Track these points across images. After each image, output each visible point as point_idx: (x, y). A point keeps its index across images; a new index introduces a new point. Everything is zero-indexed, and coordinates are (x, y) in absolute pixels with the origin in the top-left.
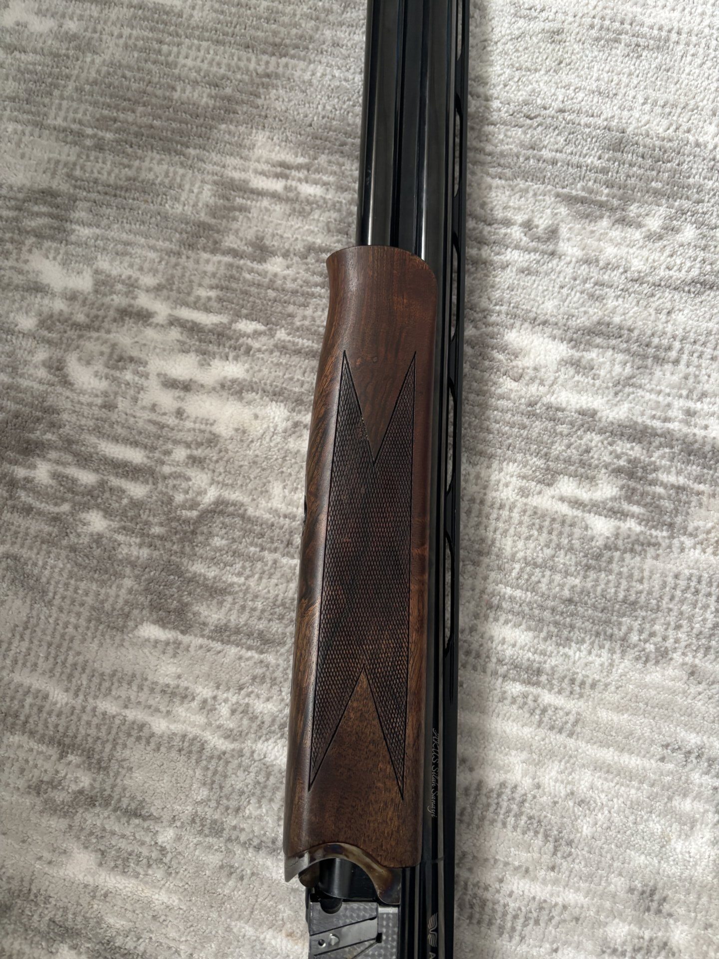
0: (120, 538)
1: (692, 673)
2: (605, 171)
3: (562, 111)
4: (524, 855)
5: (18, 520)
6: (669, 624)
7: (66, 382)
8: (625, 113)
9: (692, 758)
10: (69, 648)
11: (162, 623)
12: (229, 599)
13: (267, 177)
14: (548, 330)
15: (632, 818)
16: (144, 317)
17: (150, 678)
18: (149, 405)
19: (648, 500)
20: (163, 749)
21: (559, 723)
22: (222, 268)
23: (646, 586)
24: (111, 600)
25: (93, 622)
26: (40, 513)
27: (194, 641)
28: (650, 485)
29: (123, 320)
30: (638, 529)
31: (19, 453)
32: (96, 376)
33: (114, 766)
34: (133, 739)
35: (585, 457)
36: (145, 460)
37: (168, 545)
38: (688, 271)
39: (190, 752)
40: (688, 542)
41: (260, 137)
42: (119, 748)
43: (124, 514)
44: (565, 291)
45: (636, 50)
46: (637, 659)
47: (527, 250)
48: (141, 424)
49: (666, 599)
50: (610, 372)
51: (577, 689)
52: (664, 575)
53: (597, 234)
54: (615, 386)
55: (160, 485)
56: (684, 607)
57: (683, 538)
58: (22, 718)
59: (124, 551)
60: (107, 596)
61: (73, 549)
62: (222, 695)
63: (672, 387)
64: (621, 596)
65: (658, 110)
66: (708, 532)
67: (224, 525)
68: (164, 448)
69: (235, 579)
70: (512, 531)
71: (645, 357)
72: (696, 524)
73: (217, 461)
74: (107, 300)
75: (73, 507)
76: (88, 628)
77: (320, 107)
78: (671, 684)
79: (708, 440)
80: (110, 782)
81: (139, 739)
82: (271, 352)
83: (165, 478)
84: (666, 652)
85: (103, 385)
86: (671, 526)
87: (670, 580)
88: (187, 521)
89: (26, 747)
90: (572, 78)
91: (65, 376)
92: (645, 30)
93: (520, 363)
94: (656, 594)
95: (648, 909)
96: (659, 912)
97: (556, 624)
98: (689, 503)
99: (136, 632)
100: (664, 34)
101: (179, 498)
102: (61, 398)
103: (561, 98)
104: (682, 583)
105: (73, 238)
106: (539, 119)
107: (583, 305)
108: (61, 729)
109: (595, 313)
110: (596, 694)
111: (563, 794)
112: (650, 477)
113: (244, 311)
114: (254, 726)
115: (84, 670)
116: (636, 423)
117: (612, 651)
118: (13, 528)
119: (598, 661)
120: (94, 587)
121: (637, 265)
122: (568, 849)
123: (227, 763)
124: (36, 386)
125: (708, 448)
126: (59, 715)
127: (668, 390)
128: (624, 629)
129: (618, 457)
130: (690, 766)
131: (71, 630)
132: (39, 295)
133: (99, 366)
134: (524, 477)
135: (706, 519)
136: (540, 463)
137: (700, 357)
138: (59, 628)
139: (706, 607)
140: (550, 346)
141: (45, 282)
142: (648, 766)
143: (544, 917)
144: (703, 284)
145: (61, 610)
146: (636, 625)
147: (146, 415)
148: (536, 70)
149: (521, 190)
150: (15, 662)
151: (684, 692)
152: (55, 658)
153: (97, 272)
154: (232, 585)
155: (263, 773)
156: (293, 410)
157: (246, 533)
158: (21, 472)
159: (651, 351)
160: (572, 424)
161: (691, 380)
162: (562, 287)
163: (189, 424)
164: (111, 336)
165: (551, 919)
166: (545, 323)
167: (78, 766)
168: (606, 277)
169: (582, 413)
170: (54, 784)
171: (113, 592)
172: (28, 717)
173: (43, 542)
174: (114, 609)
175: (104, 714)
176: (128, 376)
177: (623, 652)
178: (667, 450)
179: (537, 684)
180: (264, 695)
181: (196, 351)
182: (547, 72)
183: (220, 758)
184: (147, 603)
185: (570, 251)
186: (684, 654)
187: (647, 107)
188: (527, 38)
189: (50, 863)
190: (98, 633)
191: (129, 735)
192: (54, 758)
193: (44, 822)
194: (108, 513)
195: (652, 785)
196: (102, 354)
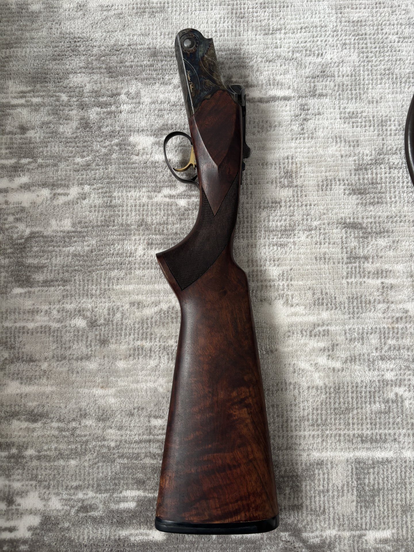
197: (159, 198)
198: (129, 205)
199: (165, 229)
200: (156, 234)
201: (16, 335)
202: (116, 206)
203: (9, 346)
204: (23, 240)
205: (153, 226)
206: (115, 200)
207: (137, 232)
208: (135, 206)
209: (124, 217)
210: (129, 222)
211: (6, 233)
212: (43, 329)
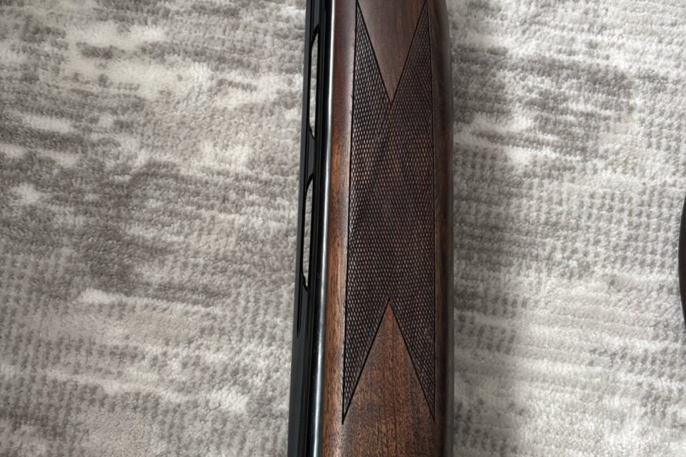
0: (54, 208)
1: (612, 283)
6: (588, 240)
9: (617, 359)
10: (12, 322)
11: (105, 287)
12: (171, 257)
15: (568, 419)
17: (97, 341)
18: (71, 75)
19: (561, 127)
20: (118, 409)
21: (496, 342)
23: (565, 207)
24: (51, 270)
25: (34, 293)
27: (138, 301)
28: (562, 114)
30: (554, 156)
32: (13, 50)
33: (70, 431)
34: (86, 403)
35: (500, 93)
36: (72, 130)
37: (104, 211)
39: (145, 409)
40: (600, 164)
42: (73, 413)
43: (56, 185)
46: (562, 275)
48: (64, 94)
49: (584, 217)
50: (517, 11)
52: (580, 196)
54: (522, 24)
56: (601, 224)
57: (595, 161)
59: (59, 221)
60: (47, 266)
61: (6, 223)
62: (171, 351)
64: (543, 218)
66: (617, 153)
67: (159, 187)
68: (90, 116)
69: (175, 239)
72: (606, 146)
73: (145, 125)
76: (29, 300)
78: (594, 295)
79: (611, 69)
80: (67, 446)
81: (92, 402)
82: (190, 14)
83: (93, 145)
84: (588, 266)
85: (22, 58)
86: (583, 150)
87: (587, 200)
88: (120, 186)
94: (575, 214)
98: (598, 128)
99: (79, 299)
101: (110, 164)
104: (598, 202)
108: (11, 401)
110: (528, 312)
112: (561, 107)
114: (207, 376)
115: (29, 341)
116: (544, 58)
117: (539, 270)
119: (527, 281)
120: (32, 258)
123: (183, 414)
125: (610, 76)
126: (8, 388)
127: (570, 26)
128: (548, 248)
129: (530, 91)
130: (616, 366)
133: (14, 39)
135: (614, 141)
139: (620, 222)
142: (578, 371)
146: (559, 244)
147: (69, 85)
151: (606, 301)
154: (172, 244)
155: (220, 420)
156: (217, 69)
157: (181, 193)
161: (591, 15)
163: (113, 91)
164: (25, 8)
167: (33, 435)
169: (494, 52)
171: (52, 261)
174: (54, 278)
175: (55, 382)
176: (47, 48)
177: (549, 271)
178: (575, 81)
180: (214, 346)
181: (115, 18)
183: (175, 411)
184: (87, 269)
186: (604, 266)
190: (41, 304)
191: (82, 399)
192: (8, 429)
194: (39, 185)
195: (584, 388)
196: (17, 27)
201: (74, 406)
203: (49, 428)
204: (127, 178)
211: (90, 154)
212: (140, 402)
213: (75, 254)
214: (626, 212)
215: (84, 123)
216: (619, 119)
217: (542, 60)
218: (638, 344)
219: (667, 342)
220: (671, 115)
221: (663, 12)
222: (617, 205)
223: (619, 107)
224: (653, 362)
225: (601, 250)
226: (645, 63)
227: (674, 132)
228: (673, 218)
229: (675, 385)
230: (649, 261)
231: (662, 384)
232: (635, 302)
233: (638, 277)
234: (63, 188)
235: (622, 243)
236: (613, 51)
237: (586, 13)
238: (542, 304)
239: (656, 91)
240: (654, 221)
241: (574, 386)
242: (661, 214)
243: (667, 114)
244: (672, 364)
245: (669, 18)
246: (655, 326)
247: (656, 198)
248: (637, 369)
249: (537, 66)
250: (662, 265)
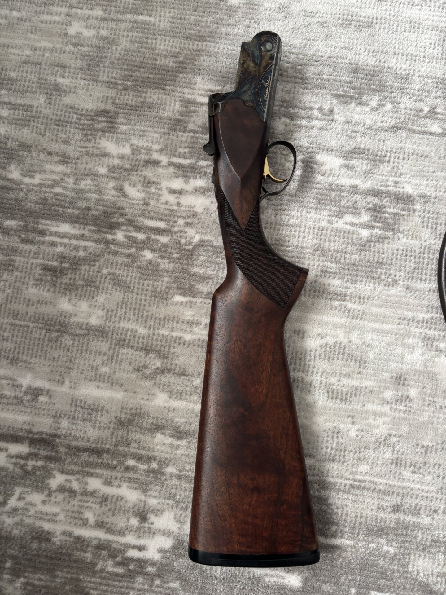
0: (160, 261)
1: (407, 288)
2: (351, 82)
3: (330, 57)
4: (348, 370)
5: (112, 258)
6: (396, 270)
7: (125, 195)
8: (357, 56)
9: (411, 322)
10: (144, 310)
11: (184, 295)
12: (211, 281)
13: (204, 97)
14: (334, 153)
15: (389, 349)
16: (156, 163)
17: (181, 317)
18: (164, 202)
19: (383, 220)
20: (191, 346)
21: (356, 315)
22: (189, 138)
24: (160, 287)
25: (153, 298)
26: (122, 254)
27: (198, 300)
28: (383, 214)
29: (147, 165)
30: (380, 232)
31: (109, 229)
32: (138, 191)
33: (170, 356)
34: (177, 344)
35: (355, 205)
36: (166, 226)
37: (181, 261)
38: (390, 123)
40: (401, 236)
41: (198, 79)
42: (172, 348)
44: (339, 136)
45: (359, 28)
46: (385, 285)
47: (321, 120)
48: (162, 211)
49: (394, 259)
50: (362, 168)
51: (362, 300)
52: (392, 250)
53: (350, 110)
54: (364, 174)
55: (174, 236)
56: (402, 262)
57: (399, 234)
58: (127, 341)
59: (162, 266)
60: (158, 286)
61: (139, 267)
63: (387, 172)
64: (376, 260)
65: (371, 54)
66: (408, 231)
67: (205, 251)
68: (174, 220)
69: (212, 273)
70: (327, 240)
71: (375, 161)
72: (403, 228)
73: (198, 224)
74: (139, 157)
75: (137, 250)
76: (151, 300)
77: (224, 64)
78: (399, 294)
79: (405, 193)
80: (169, 362)
81: (180, 343)
83: (176, 233)
84: (396, 281)
85: (142, 195)
86: (393, 229)
87: (395, 251)
88: (188, 250)
89: (130, 353)
90: (333, 43)
91: (124, 193)
92: (362, 19)
93: (324, 168)
94: (390, 258)
95: (399, 384)
96: (404, 384)
97: (350, 275)
98: (399, 219)
99: (172, 300)
100: (370, 20)
101: (183, 241)
102: (123, 202)
103: (329, 52)
104: (400, 252)
105: (119, 131)
106: (321, 62)
107: (347, 141)
108: (145, 343)
109: (352, 144)
110: (370, 302)
111: (361, 343)
112: (383, 210)
113: (201, 157)
115: (151, 318)
116: (374, 189)
117: (374, 283)
118: (111, 261)
119: (369, 288)
120: (151, 282)
121: (368, 122)
122: (365, 365)
124: (111, 198)
125: (405, 196)
126: (143, 338)
127: (386, 174)
128: (378, 274)
129: (369, 204)
130: (410, 325)
131: (143, 302)
132: (107, 158)
133: (139, 186)
134: (330, 215)
135: (407, 225)
136: (337, 209)
137: (398, 158)
138: (138, 301)
139: (410, 261)
140: (335, 160)
141: (109, 151)
142: (393, 327)
143: (358, 393)
144: (397, 127)
145: (137, 294)
146: (383, 271)
147: (163, 207)
148: (317, 40)
149: (316, 94)
150: (120, 318)
151: (405, 296)
152: (138, 315)
153: (132, 145)
154: (211, 275)
158: (110, 237)
159: (378, 158)
160: (348, 192)
161: (396, 169)
162: (338, 134)
163: (183, 209)
164: (143, 173)
165: (361, 394)
166: (332, 150)
167: (155, 358)
168: (356, 128)
169: (352, 187)
170: (145, 367)
171: (160, 283)
172: (129, 340)
173: (125, 266)
174: (161, 291)
175: (163, 335)
176: (153, 190)
177: (379, 283)
178: (388, 199)
179: (344, 300)
181: (182, 176)
182: (322, 40)
184: (175, 287)
185: (340, 119)
186: (404, 281)
187: (366, 53)
188: (312, 26)
189: (148, 400)
190: (156, 302)
191: (175, 342)
192: (144, 356)
193: (143, 383)
194: (152, 250)
195: (396, 335)
196: (140, 181)
197: (340, 224)
198: (308, 227)
199: (343, 258)
200: (332, 262)
201: (172, 345)
202: (292, 226)
203: (161, 355)
204: (191, 247)
205: (330, 253)
206: (293, 219)
207: (311, 257)
208: (314, 229)
209: (301, 239)
210: (304, 245)
211: (175, 237)
212: (200, 343)
213: (170, 280)
214: (413, 257)
215: (171, 223)
216: (409, 215)
217: (373, 190)
218: (420, 315)
219: (433, 314)
220: (433, 213)
221: (429, 166)
222: (409, 254)
223: (409, 210)
224: (427, 323)
225: (402, 274)
226: (421, 190)
227: (435, 220)
228: (435, 259)
229: (437, 333)
230: (424, 279)
231: (431, 333)
232: (418, 296)
233: (419, 285)
234: (163, 251)
235: (411, 270)
236: (406, 185)
237: (393, 168)
238: (376, 298)
239: (426, 202)
240: (426, 260)
241: (392, 334)
242: (429, 257)
243: (431, 213)
244: (435, 324)
245: (431, 169)
246: (427, 307)
247: (426, 250)
248: (419, 326)
249: (372, 193)
250: (430, 280)
